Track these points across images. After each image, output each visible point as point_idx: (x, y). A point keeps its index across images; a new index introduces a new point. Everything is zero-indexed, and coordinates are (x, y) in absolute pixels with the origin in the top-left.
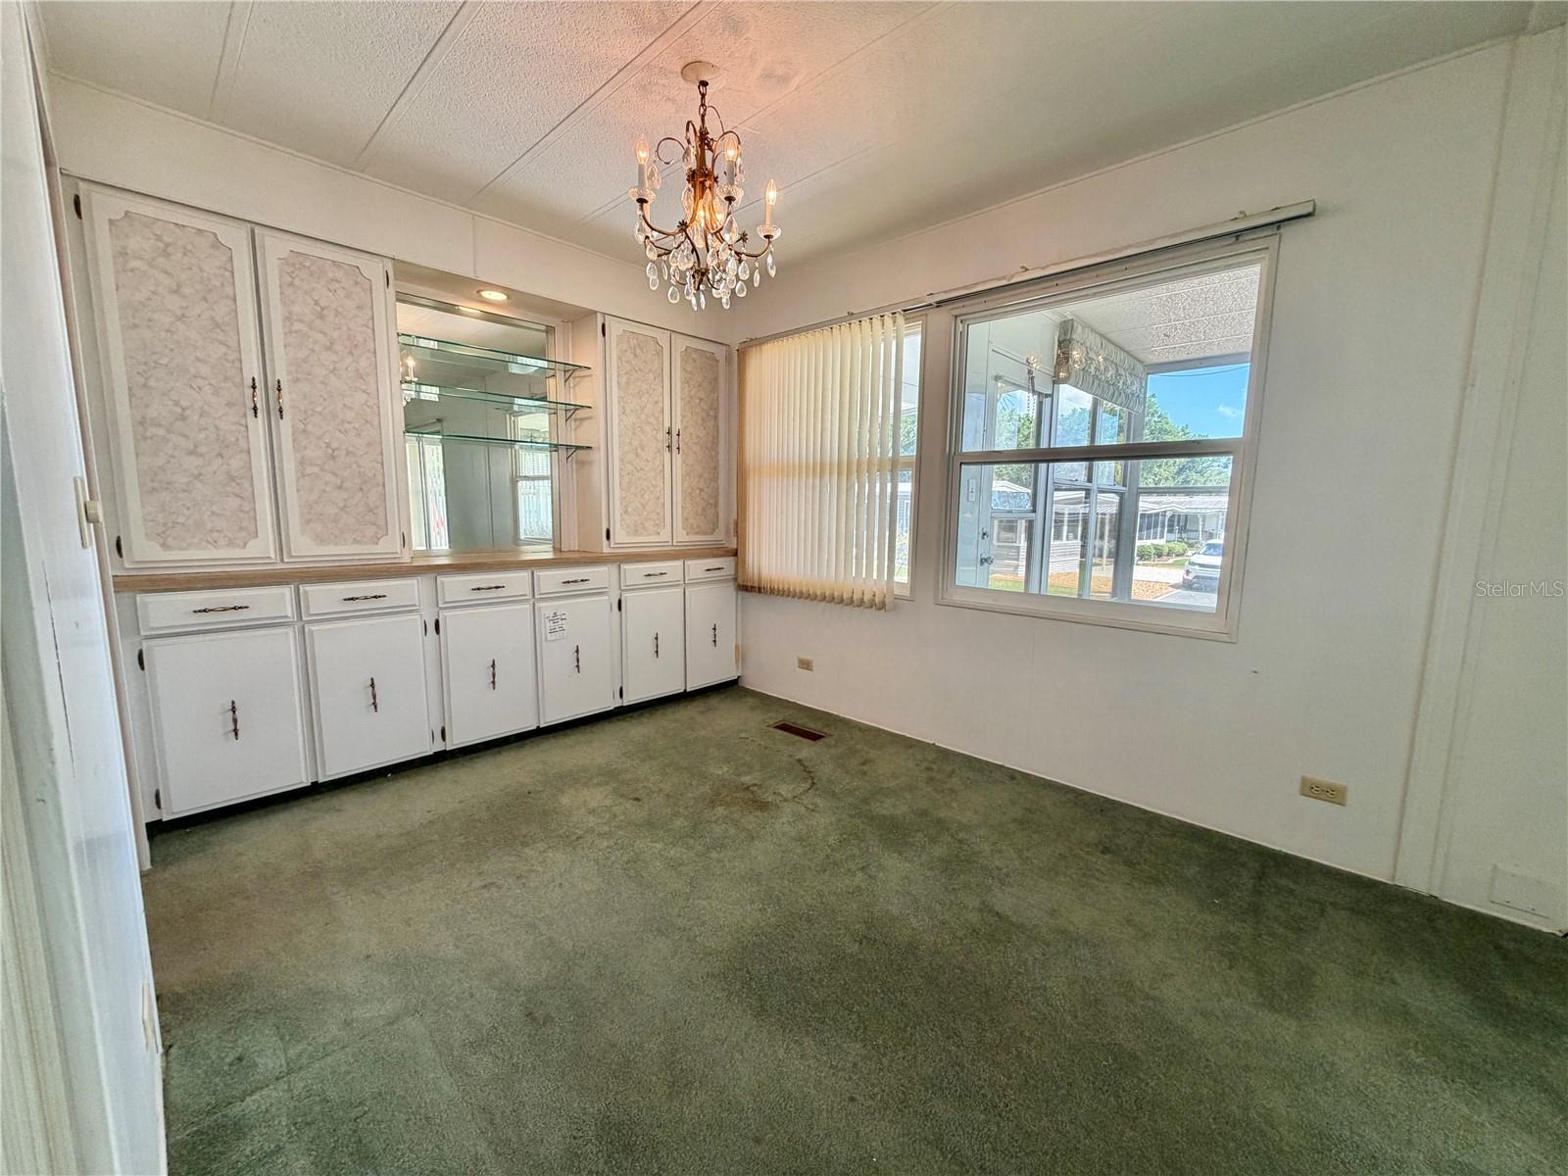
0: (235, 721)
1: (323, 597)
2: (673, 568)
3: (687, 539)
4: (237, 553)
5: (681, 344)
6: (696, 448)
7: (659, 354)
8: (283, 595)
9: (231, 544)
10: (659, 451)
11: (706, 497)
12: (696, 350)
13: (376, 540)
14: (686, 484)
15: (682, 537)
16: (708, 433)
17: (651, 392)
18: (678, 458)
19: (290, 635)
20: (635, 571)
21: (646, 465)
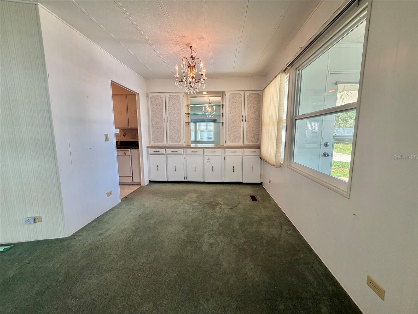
0: (158, 168)
1: (169, 151)
2: (239, 151)
3: (248, 143)
4: (161, 143)
5: (247, 93)
6: (252, 120)
7: (241, 97)
8: (164, 150)
9: (161, 142)
10: (240, 121)
11: (255, 132)
12: (253, 94)
13: (179, 142)
14: (248, 129)
15: (246, 143)
16: (256, 115)
17: (238, 107)
18: (246, 123)
19: (165, 156)
20: (228, 151)
21: (236, 125)
